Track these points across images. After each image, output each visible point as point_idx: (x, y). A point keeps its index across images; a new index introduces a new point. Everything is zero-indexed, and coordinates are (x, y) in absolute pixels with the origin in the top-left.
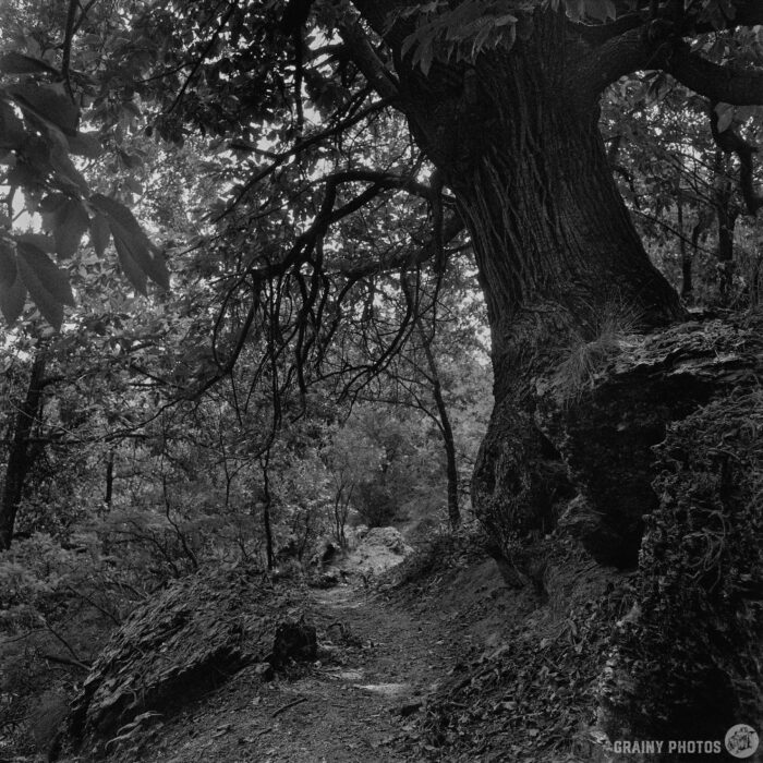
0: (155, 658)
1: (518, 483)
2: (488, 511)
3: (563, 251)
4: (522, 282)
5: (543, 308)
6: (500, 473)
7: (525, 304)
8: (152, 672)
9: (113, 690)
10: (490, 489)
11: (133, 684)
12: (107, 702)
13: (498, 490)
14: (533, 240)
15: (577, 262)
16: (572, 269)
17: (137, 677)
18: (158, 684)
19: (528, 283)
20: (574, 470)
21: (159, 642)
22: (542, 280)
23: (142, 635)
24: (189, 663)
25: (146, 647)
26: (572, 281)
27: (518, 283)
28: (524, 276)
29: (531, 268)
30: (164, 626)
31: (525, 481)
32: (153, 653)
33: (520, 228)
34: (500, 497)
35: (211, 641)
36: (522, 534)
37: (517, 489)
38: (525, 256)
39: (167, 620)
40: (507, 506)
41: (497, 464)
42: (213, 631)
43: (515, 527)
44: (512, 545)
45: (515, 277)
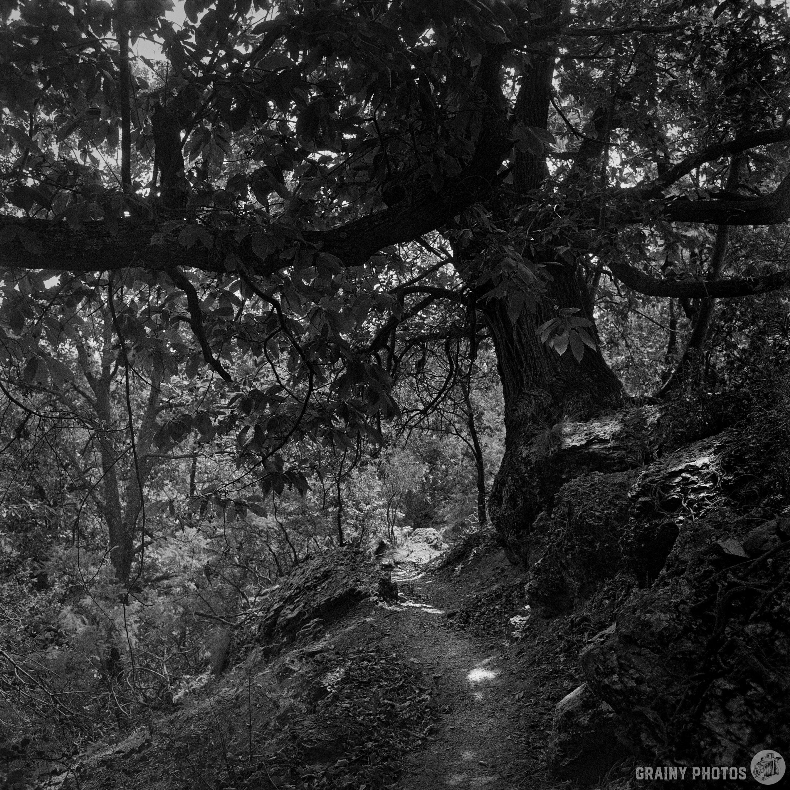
0: (314, 594)
1: (516, 502)
2: (498, 518)
3: (550, 357)
4: (524, 375)
5: (535, 393)
6: (506, 496)
7: (525, 390)
8: (314, 600)
9: (292, 610)
10: (500, 505)
11: (304, 607)
12: (290, 616)
13: (504, 506)
14: (532, 350)
15: (558, 364)
16: (555, 369)
17: (306, 603)
18: (319, 606)
19: (527, 376)
20: (541, 497)
21: (315, 586)
22: (536, 375)
23: (305, 583)
24: (336, 595)
25: (309, 588)
26: (555, 376)
27: (522, 377)
28: (525, 372)
29: (530, 366)
30: (316, 578)
31: (520, 502)
32: (313, 592)
33: (524, 341)
34: (505, 510)
35: (345, 585)
36: (517, 532)
37: (515, 505)
38: (526, 360)
39: (318, 575)
40: (509, 515)
41: (505, 489)
42: (345, 581)
43: (513, 528)
44: (510, 538)
45: (520, 372)
